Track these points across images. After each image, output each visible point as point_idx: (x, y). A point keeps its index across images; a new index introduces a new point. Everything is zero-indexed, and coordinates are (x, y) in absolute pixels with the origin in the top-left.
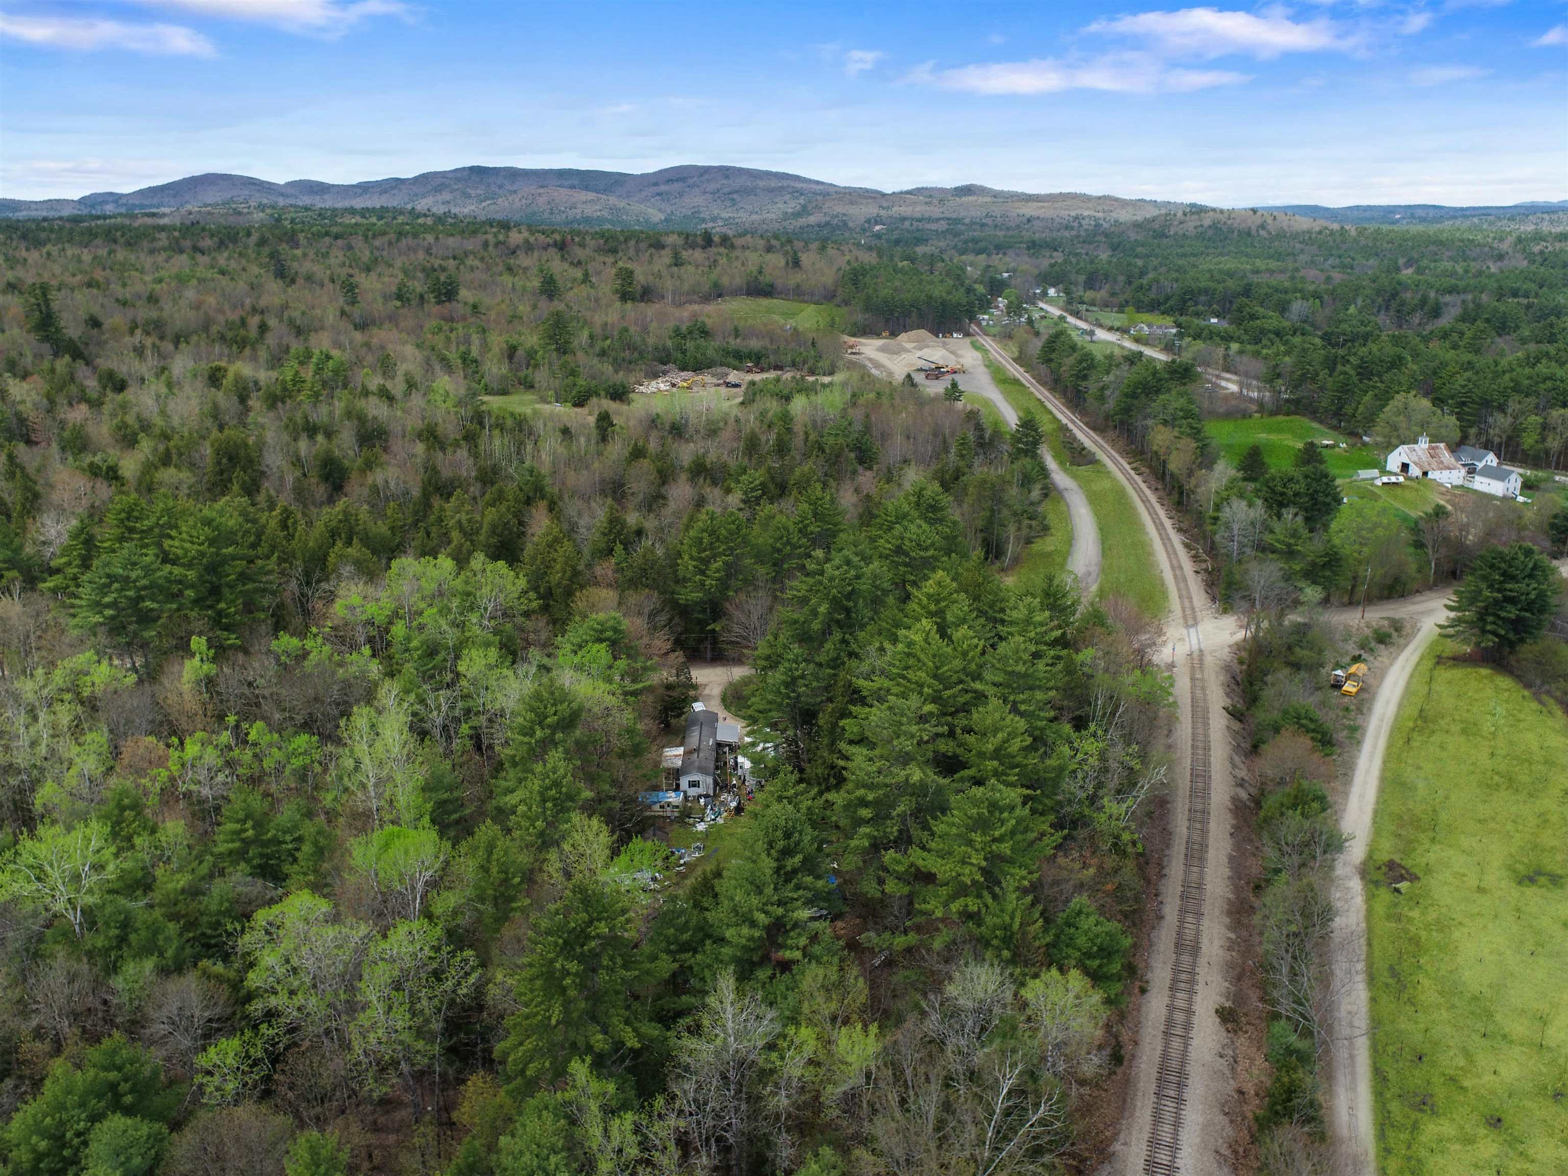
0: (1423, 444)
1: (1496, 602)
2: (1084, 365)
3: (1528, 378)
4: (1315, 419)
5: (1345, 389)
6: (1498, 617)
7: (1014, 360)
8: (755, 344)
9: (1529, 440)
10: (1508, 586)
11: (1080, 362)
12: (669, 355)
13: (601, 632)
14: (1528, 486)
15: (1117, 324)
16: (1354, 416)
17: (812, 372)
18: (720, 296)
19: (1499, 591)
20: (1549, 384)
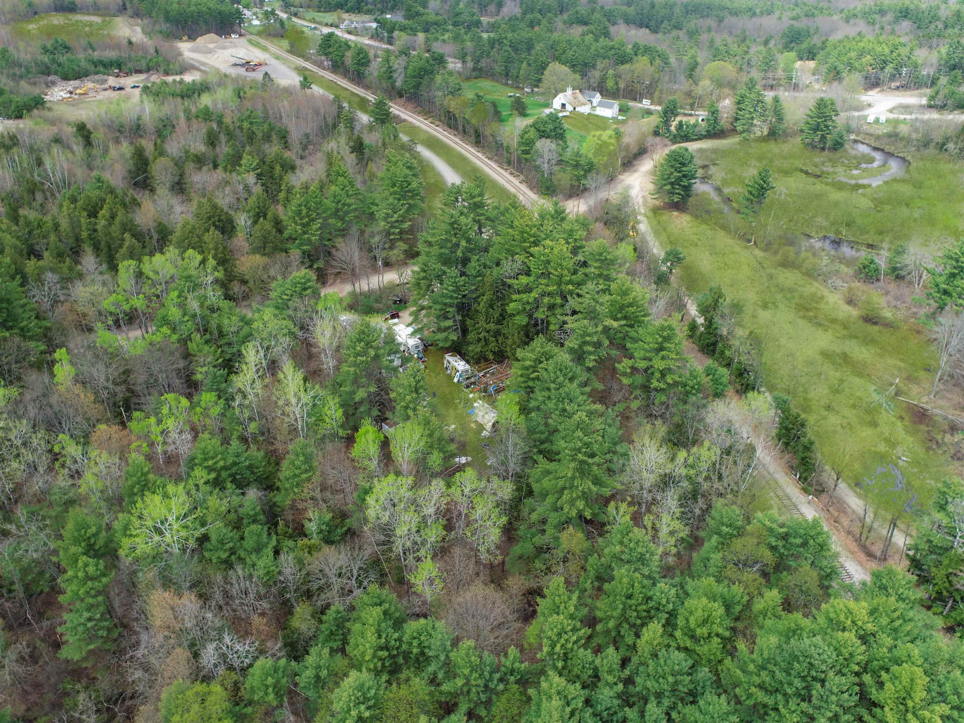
0: (569, 91)
1: (680, 177)
2: (361, 56)
3: (602, 48)
4: (493, 80)
5: (508, 61)
6: (680, 185)
7: (288, 52)
8: (111, 55)
9: (610, 84)
10: (684, 169)
11: (358, 54)
12: (48, 68)
13: (305, 283)
14: (622, 110)
15: (330, 21)
16: (517, 77)
17: (167, 73)
18: (36, 13)
19: (679, 172)
20: (613, 52)
